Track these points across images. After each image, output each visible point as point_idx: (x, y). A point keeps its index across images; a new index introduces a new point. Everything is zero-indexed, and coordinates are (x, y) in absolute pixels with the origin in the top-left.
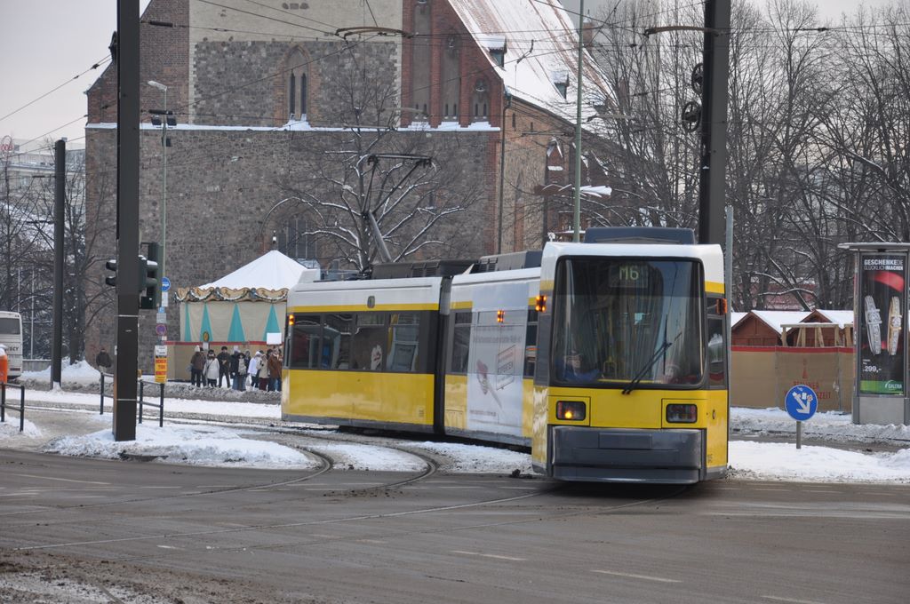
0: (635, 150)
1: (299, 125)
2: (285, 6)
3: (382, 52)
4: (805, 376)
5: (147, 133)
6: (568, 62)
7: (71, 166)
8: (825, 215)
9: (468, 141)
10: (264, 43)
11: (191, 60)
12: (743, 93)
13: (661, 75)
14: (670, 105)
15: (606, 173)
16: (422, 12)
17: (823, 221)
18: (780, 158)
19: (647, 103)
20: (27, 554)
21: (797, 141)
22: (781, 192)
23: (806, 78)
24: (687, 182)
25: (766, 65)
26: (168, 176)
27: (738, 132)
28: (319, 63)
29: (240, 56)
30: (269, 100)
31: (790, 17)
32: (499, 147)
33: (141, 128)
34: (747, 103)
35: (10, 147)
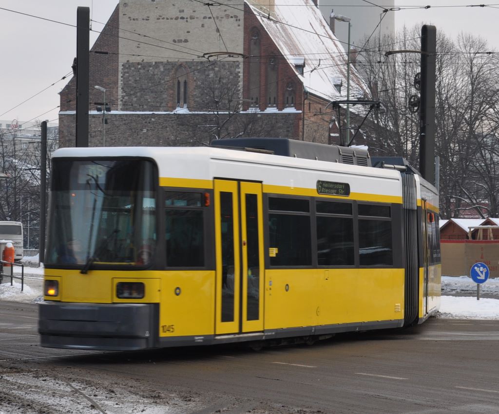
0: (381, 124)
1: (182, 111)
2: (174, 41)
3: (231, 67)
4: (482, 258)
5: (94, 116)
6: (342, 72)
7: (50, 137)
8: (494, 162)
9: (283, 119)
10: (162, 62)
11: (120, 73)
12: (444, 90)
13: (396, 80)
14: (402, 98)
15: (365, 138)
16: (255, 43)
17: (492, 166)
18: (467, 128)
19: (389, 96)
20: (25, 363)
21: (476, 119)
22: (468, 148)
23: (481, 82)
24: (413, 143)
25: (458, 74)
26: (106, 141)
27: (442, 113)
28: (194, 74)
29: (148, 71)
30: (165, 96)
31: (471, 47)
32: (301, 123)
33: (89, 113)
34: (447, 96)
35: (16, 126)
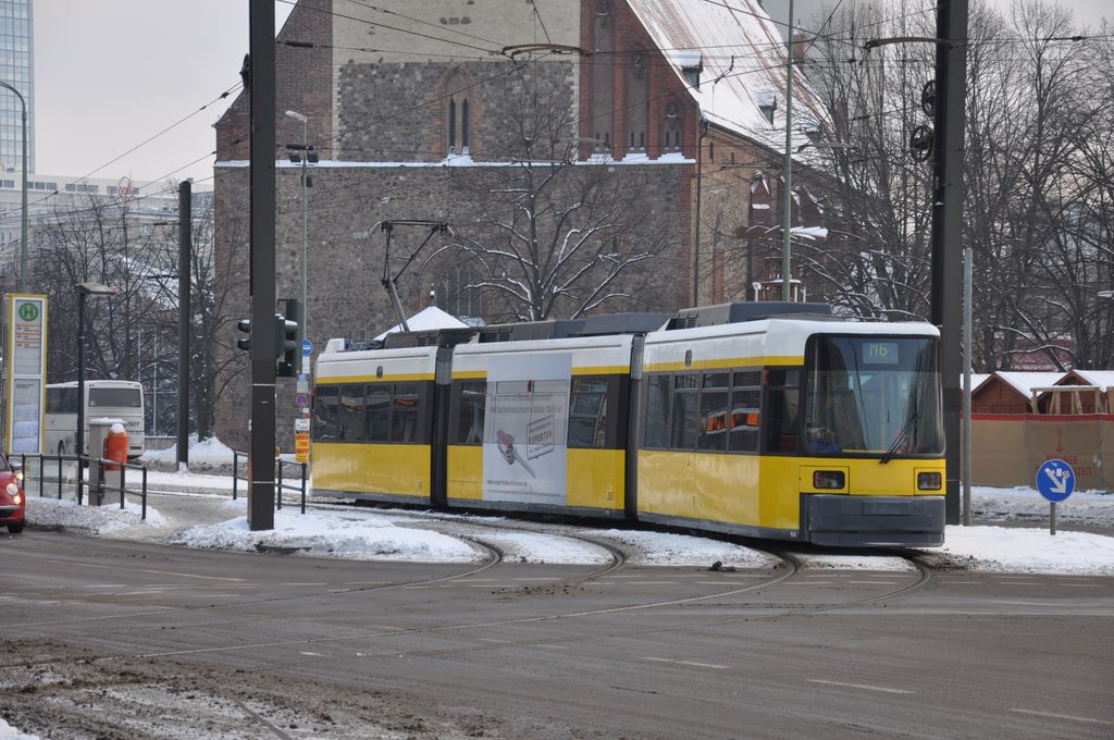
0: (855, 184)
1: (460, 160)
2: (443, 21)
3: (556, 73)
4: (1059, 450)
5: (284, 171)
6: (775, 82)
7: (198, 211)
8: (1083, 259)
9: (659, 175)
10: (420, 64)
11: (335, 85)
12: (983, 115)
13: (885, 96)
14: (896, 131)
15: (821, 212)
16: (603, 25)
17: (1080, 265)
18: (1028, 191)
19: (870, 128)
20: (152, 663)
21: (1048, 171)
22: (1030, 231)
23: (1059, 95)
24: (918, 221)
25: (1011, 81)
26: (309, 221)
27: (978, 161)
28: (483, 87)
29: (392, 81)
30: (425, 131)
31: (1039, 24)
32: (694, 183)
33: (277, 165)
34: (988, 126)
35: (128, 190)
